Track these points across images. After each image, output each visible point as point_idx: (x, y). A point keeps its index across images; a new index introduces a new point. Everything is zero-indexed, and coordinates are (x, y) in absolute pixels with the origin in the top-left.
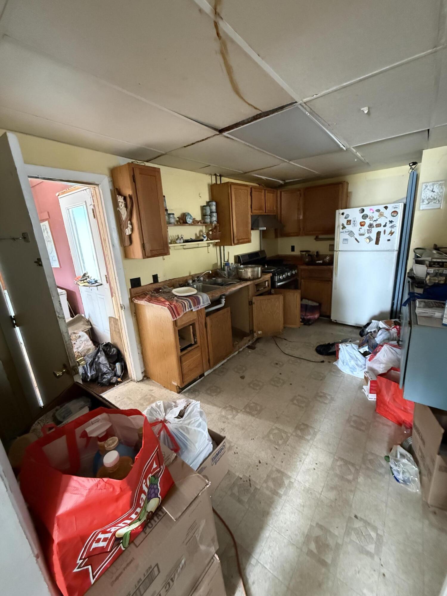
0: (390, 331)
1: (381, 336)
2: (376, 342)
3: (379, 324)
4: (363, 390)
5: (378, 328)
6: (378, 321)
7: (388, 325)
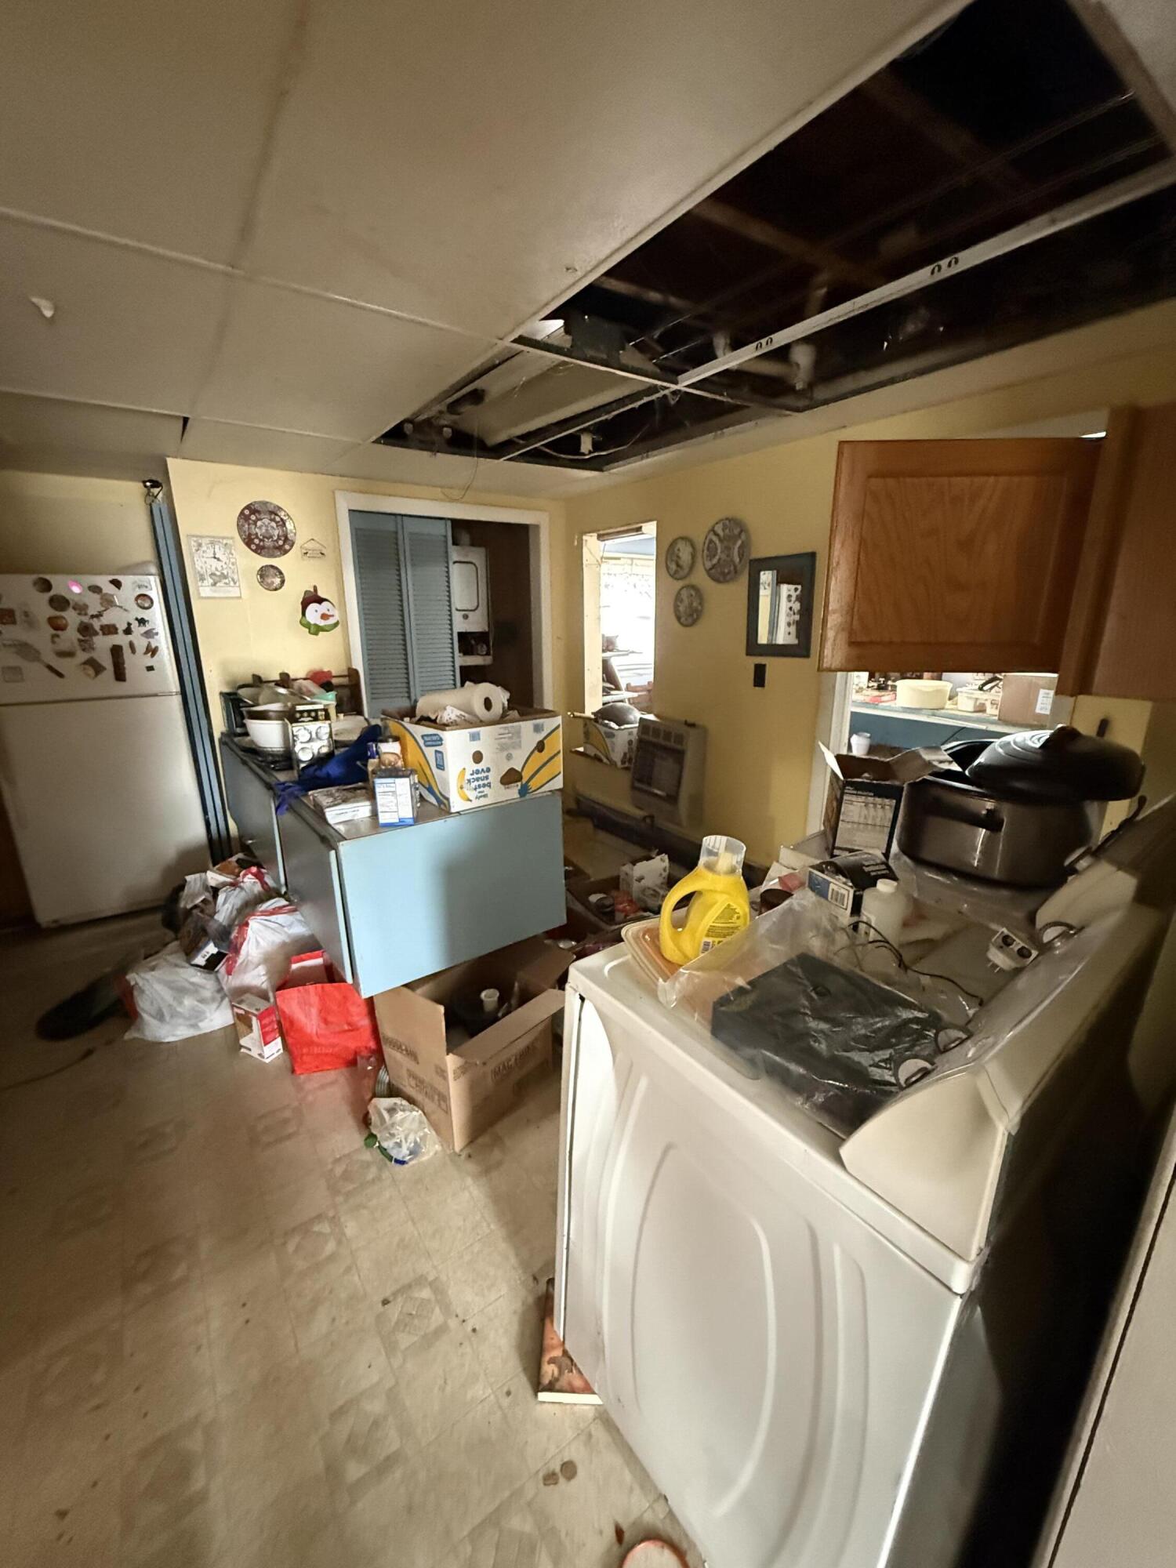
0: (242, 884)
1: (226, 906)
2: (220, 925)
3: (206, 880)
4: (243, 1050)
5: (210, 890)
6: (203, 874)
7: (228, 874)
